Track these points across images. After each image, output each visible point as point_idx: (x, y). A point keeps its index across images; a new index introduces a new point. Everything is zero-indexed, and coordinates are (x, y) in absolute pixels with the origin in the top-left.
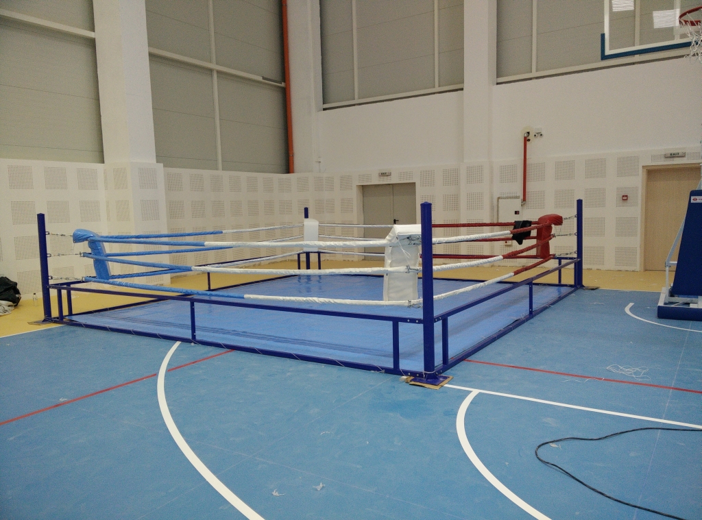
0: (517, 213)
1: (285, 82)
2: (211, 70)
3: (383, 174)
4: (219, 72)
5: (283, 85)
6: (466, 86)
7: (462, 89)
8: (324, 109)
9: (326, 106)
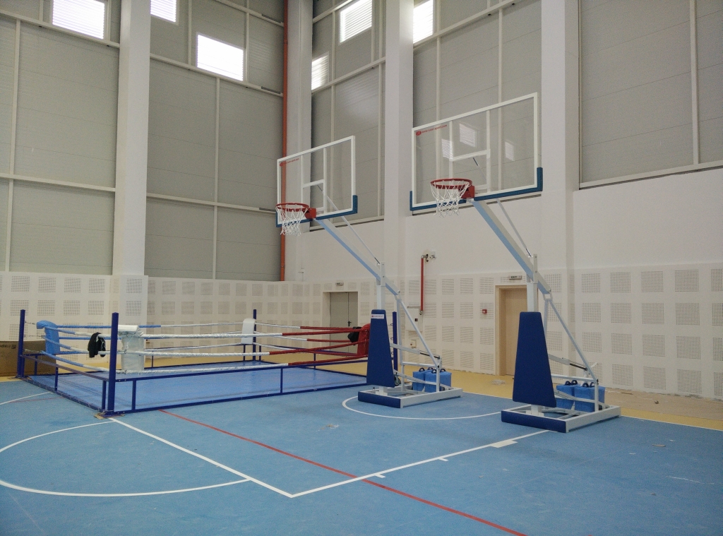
0: (417, 320)
2: (213, 206)
3: (338, 284)
4: (218, 207)
6: (385, 217)
7: (383, 220)
8: (311, 231)
9: (312, 228)
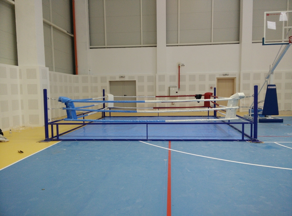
0: (177, 92)
1: (73, 35)
2: (50, 26)
3: (122, 77)
5: (72, 36)
7: (156, 46)
8: (91, 48)
